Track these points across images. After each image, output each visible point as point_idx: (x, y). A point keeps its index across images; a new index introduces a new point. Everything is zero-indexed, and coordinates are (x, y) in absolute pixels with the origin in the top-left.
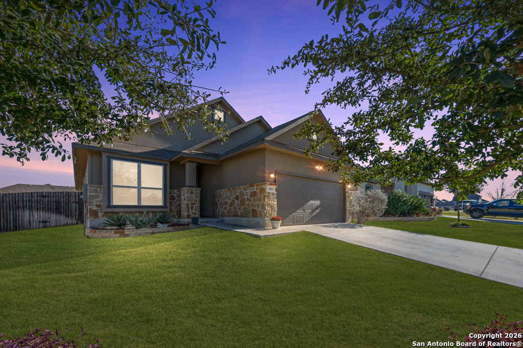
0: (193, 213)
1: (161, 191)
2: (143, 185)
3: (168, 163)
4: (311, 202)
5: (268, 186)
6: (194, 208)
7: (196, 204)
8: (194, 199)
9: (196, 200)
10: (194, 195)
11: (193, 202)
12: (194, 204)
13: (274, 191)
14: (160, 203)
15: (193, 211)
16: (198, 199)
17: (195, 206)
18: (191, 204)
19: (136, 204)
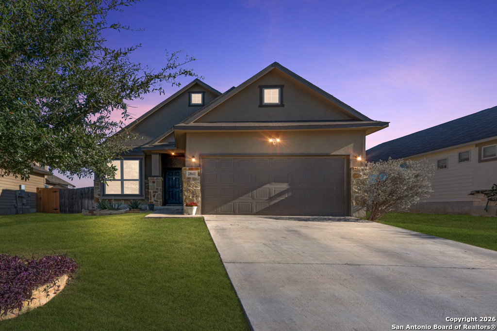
0: (155, 201)
1: (138, 182)
2: (125, 178)
3: (143, 157)
4: (268, 186)
5: (188, 172)
6: (156, 196)
7: (158, 192)
8: (156, 187)
9: (157, 189)
10: (155, 184)
11: (155, 190)
12: (155, 192)
13: (196, 176)
14: (137, 192)
15: (155, 198)
16: (160, 188)
17: (157, 194)
18: (153, 192)
19: (120, 193)
